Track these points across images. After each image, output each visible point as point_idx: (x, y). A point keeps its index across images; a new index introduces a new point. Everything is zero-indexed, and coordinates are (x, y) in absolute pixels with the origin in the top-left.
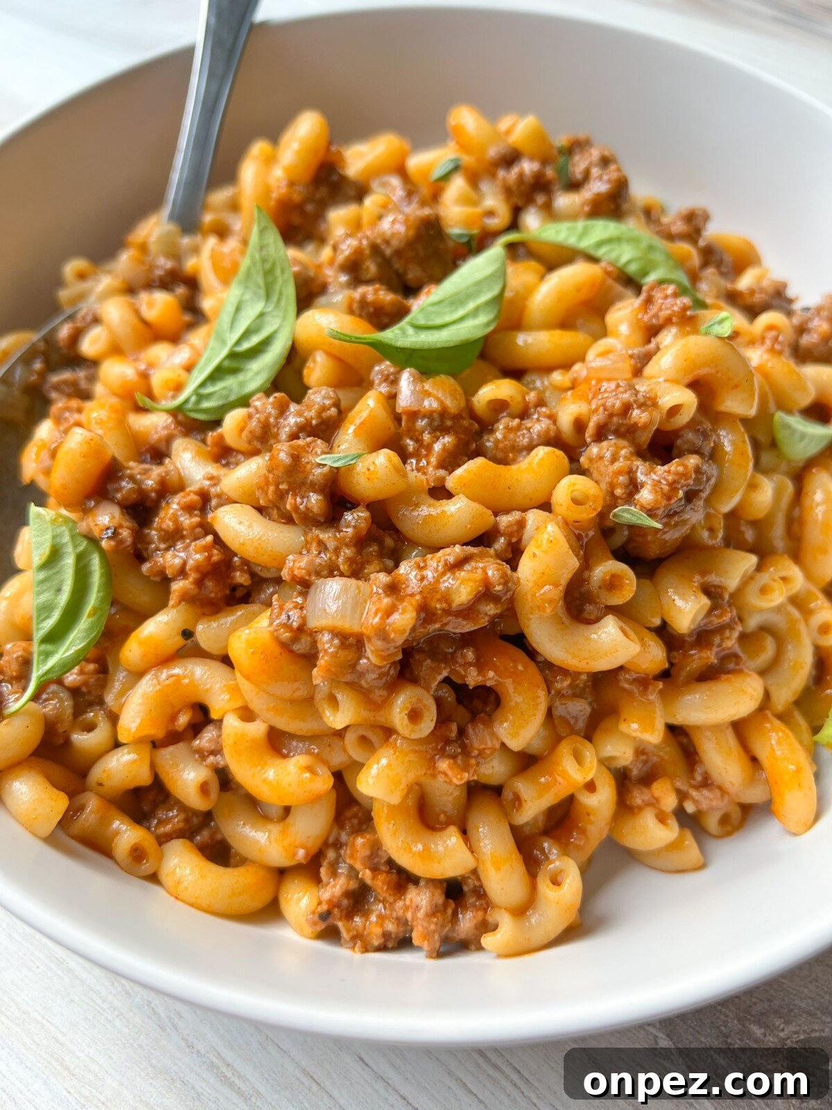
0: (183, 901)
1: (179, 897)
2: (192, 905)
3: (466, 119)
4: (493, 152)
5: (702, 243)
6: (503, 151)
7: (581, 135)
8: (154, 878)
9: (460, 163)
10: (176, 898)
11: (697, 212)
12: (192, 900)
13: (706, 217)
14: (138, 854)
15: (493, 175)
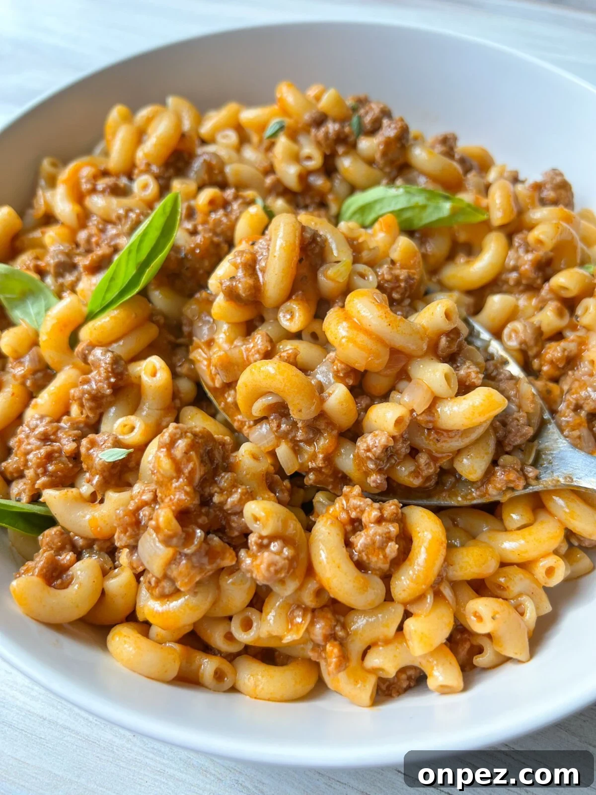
0: (261, 699)
1: (258, 697)
2: (269, 700)
3: (287, 93)
4: (307, 117)
5: (457, 156)
6: (313, 116)
7: (362, 95)
8: (234, 689)
9: (284, 124)
10: (256, 698)
11: (449, 137)
12: (269, 696)
13: (455, 139)
14: (219, 675)
15: (308, 132)
